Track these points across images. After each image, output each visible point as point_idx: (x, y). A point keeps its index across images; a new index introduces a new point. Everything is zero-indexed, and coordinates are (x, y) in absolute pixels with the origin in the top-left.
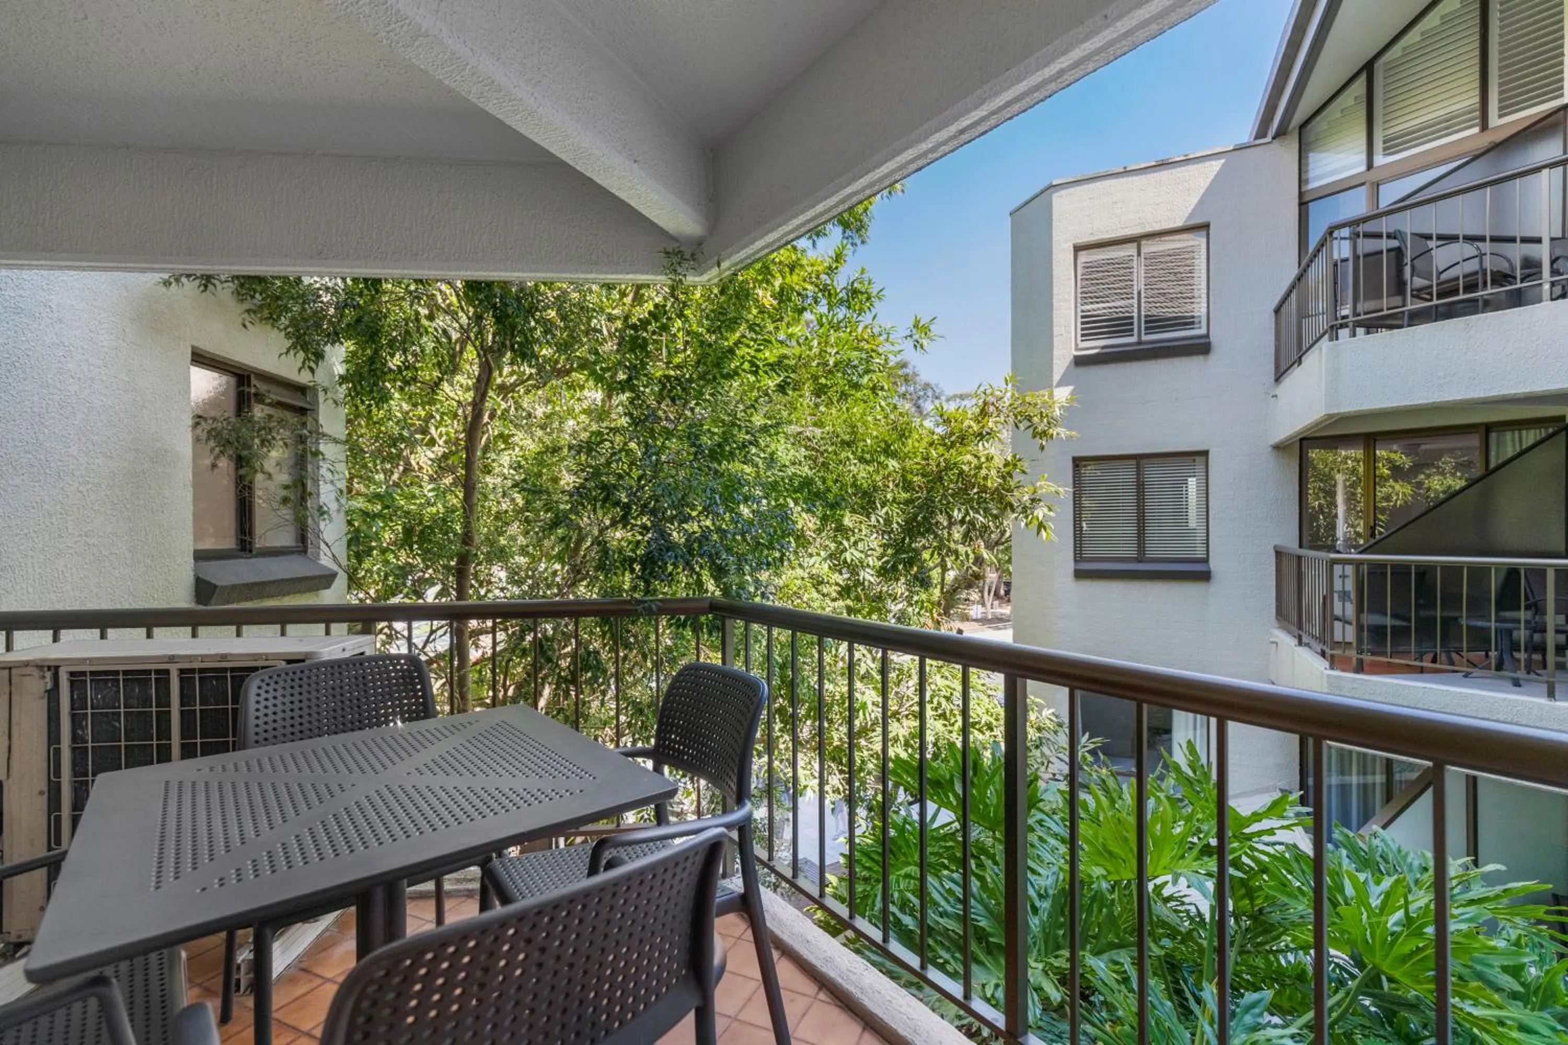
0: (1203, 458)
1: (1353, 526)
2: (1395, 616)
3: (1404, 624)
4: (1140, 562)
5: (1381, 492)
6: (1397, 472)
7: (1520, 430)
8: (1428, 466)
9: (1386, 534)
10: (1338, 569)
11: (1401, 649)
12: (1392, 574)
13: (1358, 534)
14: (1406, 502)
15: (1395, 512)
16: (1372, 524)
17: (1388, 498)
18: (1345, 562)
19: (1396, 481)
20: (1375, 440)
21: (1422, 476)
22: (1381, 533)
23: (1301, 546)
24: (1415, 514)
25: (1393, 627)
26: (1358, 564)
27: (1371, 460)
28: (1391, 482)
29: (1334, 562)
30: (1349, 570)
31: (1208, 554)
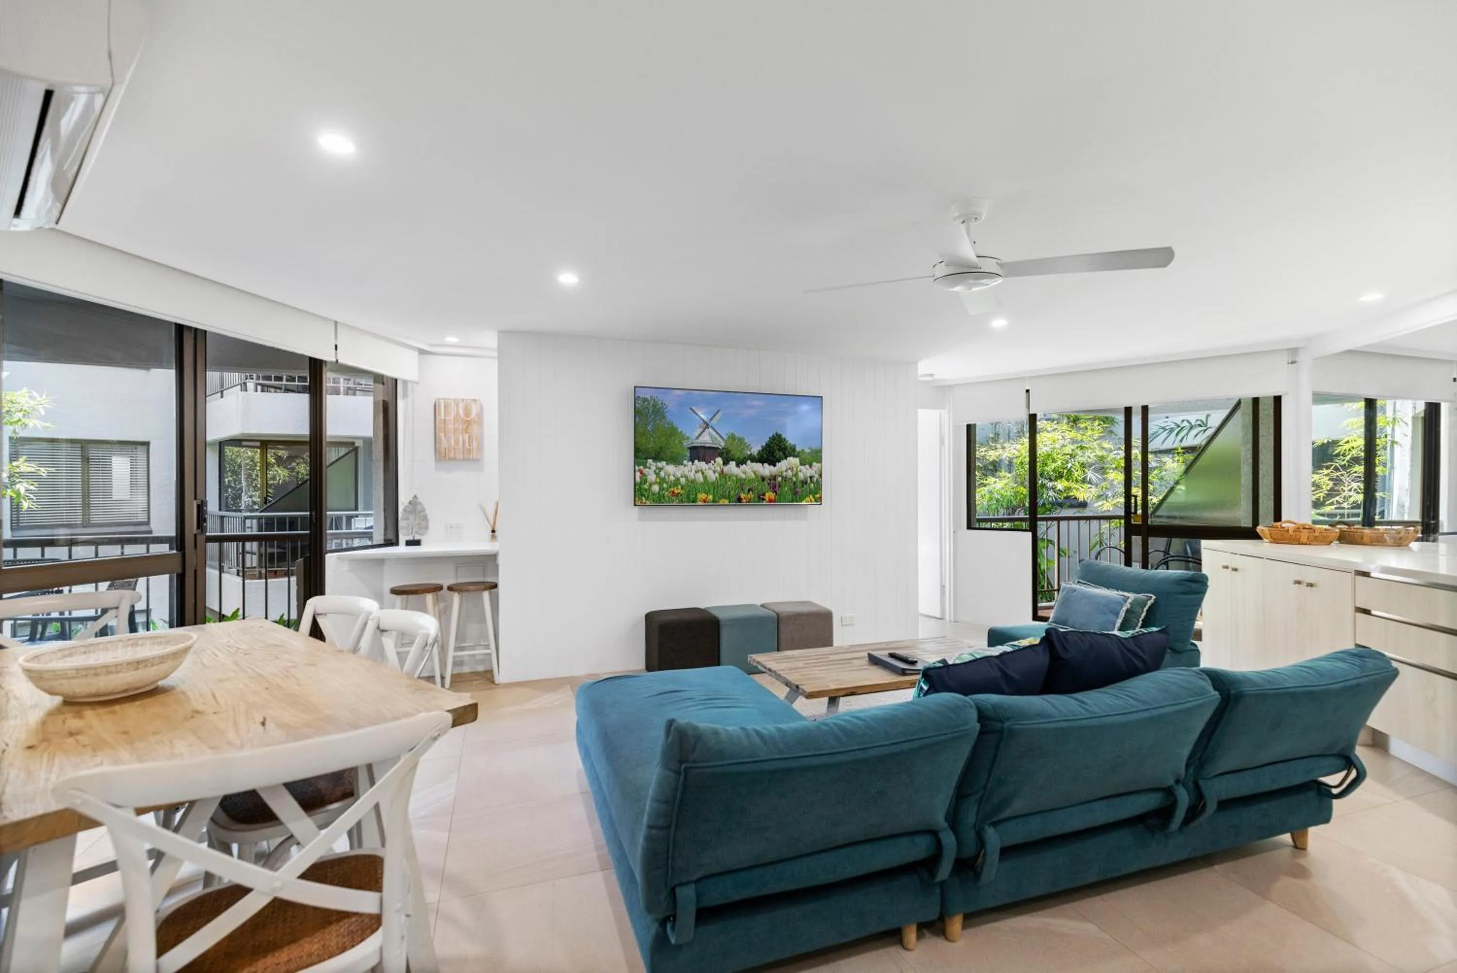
0: (145, 447)
1: (251, 497)
2: (278, 547)
3: (282, 551)
4: (85, 527)
5: (271, 474)
6: (279, 460)
7: (338, 447)
8: (297, 457)
9: (273, 502)
10: (248, 522)
11: (281, 564)
12: (278, 523)
13: (254, 503)
14: (284, 481)
15: (277, 487)
16: (265, 496)
17: (274, 478)
18: (251, 518)
19: (278, 466)
20: (267, 445)
21: (294, 464)
22: (270, 501)
23: (220, 510)
24: (290, 489)
25: (277, 553)
26: (259, 518)
27: (264, 456)
28: (276, 468)
29: (246, 518)
30: (255, 521)
31: (149, 518)
